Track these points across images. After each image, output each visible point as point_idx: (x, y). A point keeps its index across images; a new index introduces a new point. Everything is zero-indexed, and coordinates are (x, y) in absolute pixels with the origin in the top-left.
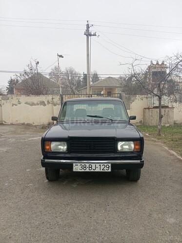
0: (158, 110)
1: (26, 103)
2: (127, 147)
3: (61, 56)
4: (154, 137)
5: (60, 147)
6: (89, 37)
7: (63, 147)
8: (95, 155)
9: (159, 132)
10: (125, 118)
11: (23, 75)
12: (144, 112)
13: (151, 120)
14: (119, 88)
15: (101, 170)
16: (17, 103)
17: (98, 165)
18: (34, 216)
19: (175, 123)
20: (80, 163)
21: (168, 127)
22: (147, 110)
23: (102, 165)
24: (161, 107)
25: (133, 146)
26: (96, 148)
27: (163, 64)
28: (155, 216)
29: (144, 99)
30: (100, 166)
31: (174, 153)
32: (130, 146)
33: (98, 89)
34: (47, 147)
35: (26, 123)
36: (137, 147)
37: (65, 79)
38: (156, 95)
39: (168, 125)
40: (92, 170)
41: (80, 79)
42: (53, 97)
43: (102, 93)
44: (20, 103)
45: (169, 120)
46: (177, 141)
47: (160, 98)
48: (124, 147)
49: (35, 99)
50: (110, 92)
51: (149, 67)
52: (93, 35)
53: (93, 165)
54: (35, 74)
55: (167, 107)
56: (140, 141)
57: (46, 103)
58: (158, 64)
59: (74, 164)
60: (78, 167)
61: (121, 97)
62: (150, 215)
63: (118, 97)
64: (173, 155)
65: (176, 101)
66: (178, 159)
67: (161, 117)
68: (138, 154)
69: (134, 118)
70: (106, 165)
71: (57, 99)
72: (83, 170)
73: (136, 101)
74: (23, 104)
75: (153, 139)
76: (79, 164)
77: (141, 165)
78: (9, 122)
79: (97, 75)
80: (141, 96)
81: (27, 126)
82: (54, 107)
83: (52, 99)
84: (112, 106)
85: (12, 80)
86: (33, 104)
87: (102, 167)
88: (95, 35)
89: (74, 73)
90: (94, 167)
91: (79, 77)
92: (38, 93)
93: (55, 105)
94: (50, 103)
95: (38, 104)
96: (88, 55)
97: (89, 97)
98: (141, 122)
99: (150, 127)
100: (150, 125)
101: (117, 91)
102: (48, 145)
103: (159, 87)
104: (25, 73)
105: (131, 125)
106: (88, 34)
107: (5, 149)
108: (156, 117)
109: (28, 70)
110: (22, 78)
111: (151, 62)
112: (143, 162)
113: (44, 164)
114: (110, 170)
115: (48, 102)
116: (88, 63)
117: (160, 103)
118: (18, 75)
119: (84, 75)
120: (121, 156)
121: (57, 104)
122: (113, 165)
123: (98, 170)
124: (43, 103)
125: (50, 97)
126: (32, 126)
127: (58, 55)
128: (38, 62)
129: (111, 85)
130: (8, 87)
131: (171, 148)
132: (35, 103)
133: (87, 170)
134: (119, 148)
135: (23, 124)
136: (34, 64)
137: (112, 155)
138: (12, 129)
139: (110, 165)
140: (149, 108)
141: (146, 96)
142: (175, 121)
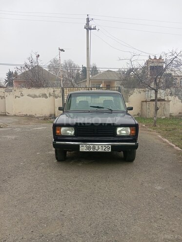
0: (154, 103)
1: (28, 95)
2: (124, 132)
3: (62, 50)
4: (150, 128)
5: (68, 132)
6: (89, 31)
7: (71, 132)
8: (98, 139)
9: (155, 123)
10: (123, 109)
11: (24, 68)
12: (142, 105)
13: (148, 112)
14: (118, 82)
15: (103, 151)
16: (19, 95)
17: (100, 146)
18: (49, 184)
19: (171, 116)
20: (85, 144)
21: (164, 119)
22: (145, 103)
23: (103, 146)
24: (157, 100)
25: (129, 130)
26: (99, 132)
27: (160, 58)
28: (146, 184)
29: (142, 93)
30: (102, 147)
31: (167, 141)
32: (127, 131)
33: (96, 82)
34: (58, 132)
35: (28, 115)
36: (133, 132)
37: (64, 72)
38: (153, 89)
39: (164, 117)
40: (95, 151)
41: (79, 72)
42: (55, 90)
43: (101, 86)
44: (23, 96)
45: (165, 113)
46: (170, 131)
47: (156, 92)
48: (122, 132)
49: (37, 91)
50: (109, 85)
51: (148, 62)
52: (93, 29)
53: (97, 147)
54: (36, 66)
55: (164, 100)
56: (135, 127)
57: (48, 95)
58: (155, 59)
59: (81, 146)
60: (83, 148)
61: (119, 90)
62: (142, 184)
63: (117, 90)
64: (166, 142)
65: (171, 95)
66: (170, 145)
67: (157, 109)
68: (134, 138)
69: (131, 109)
70: (107, 146)
71: (58, 91)
72: (88, 150)
73: (134, 94)
74: (25, 96)
75: (149, 129)
76: (85, 146)
77: (136, 147)
78: (12, 113)
79: (96, 68)
80: (139, 90)
81: (30, 118)
82: (56, 99)
83: (54, 91)
84: (111, 98)
85: (10, 72)
86: (35, 96)
87: (104, 148)
88: (95, 29)
89: (73, 65)
90: (97, 148)
91: (78, 70)
92: (39, 86)
93: (56, 97)
94: (51, 95)
95: (40, 97)
96: (88, 49)
97: (89, 90)
98: (138, 114)
99: (147, 119)
100: (147, 117)
101: (116, 84)
102: (59, 130)
103: (155, 81)
104: (26, 65)
105: (129, 114)
106: (88, 28)
107: (13, 137)
108: (153, 110)
109: (29, 63)
110: (23, 71)
111: (150, 56)
112: (138, 144)
113: (55, 146)
114: (110, 151)
115: (50, 94)
116: (88, 56)
117: (156, 97)
118: (19, 67)
119: (83, 68)
120: (120, 139)
121: (58, 96)
122: (113, 147)
123: (100, 150)
124: (44, 96)
125: (51, 90)
126: (35, 117)
127: (59, 49)
128: (39, 55)
129: (110, 78)
130: (7, 79)
131: (165, 136)
132: (37, 95)
133: (92, 150)
134: (118, 133)
135: (26, 115)
136: (34, 57)
137: (112, 139)
138: (16, 120)
139: (110, 146)
140: (146, 101)
141: (143, 90)
142: (171, 114)
